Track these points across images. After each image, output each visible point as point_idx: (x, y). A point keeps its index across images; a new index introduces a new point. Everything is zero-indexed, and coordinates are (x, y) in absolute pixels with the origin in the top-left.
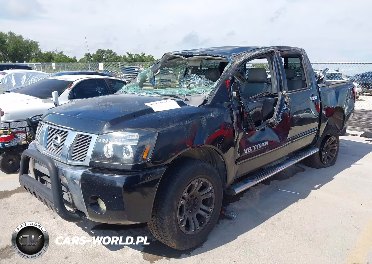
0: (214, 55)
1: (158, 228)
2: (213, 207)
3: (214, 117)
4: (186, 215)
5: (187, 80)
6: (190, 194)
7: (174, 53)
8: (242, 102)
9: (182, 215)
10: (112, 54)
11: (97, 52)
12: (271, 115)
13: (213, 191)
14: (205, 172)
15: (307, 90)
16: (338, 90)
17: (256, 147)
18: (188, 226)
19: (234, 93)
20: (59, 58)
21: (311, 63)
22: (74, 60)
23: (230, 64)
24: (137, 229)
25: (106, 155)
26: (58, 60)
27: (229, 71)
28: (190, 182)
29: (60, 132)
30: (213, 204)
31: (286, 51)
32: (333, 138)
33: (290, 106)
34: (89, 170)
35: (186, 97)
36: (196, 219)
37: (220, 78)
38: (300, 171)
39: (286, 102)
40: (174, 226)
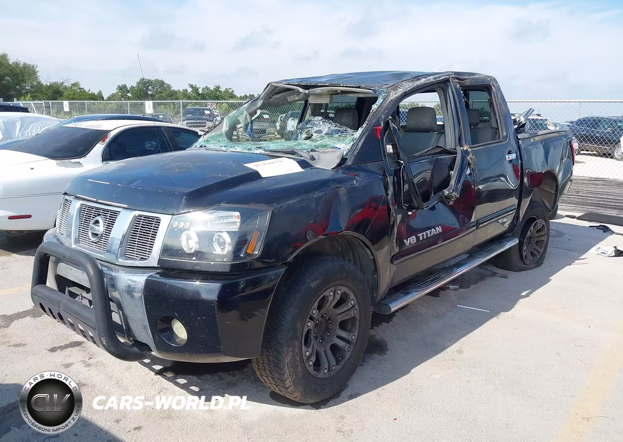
0: (352, 85)
1: (271, 368)
2: (356, 334)
3: (360, 187)
4: (315, 346)
5: (308, 126)
6: (322, 311)
7: (284, 83)
8: (402, 162)
9: (310, 346)
10: (164, 87)
11: (138, 83)
12: (445, 184)
13: (357, 307)
14: (345, 275)
15: (501, 143)
16: (547, 145)
17: (423, 235)
18: (317, 365)
19: (389, 149)
20: (72, 93)
21: (506, 101)
22: (99, 97)
23: (380, 101)
24: (231, 372)
25: (185, 249)
26: (71, 97)
27: (381, 110)
28: (321, 292)
29: (102, 213)
30: (356, 329)
31: (467, 80)
32: (540, 222)
33: (475, 169)
34: (157, 273)
35: (311, 153)
36: (329, 353)
37: (366, 122)
38: (488, 276)
39: (469, 162)
40: (297, 363)
